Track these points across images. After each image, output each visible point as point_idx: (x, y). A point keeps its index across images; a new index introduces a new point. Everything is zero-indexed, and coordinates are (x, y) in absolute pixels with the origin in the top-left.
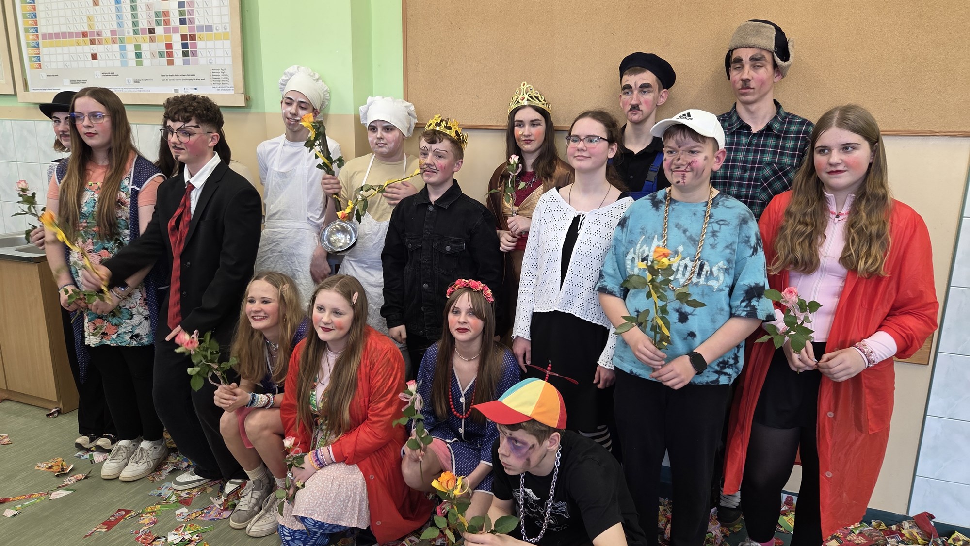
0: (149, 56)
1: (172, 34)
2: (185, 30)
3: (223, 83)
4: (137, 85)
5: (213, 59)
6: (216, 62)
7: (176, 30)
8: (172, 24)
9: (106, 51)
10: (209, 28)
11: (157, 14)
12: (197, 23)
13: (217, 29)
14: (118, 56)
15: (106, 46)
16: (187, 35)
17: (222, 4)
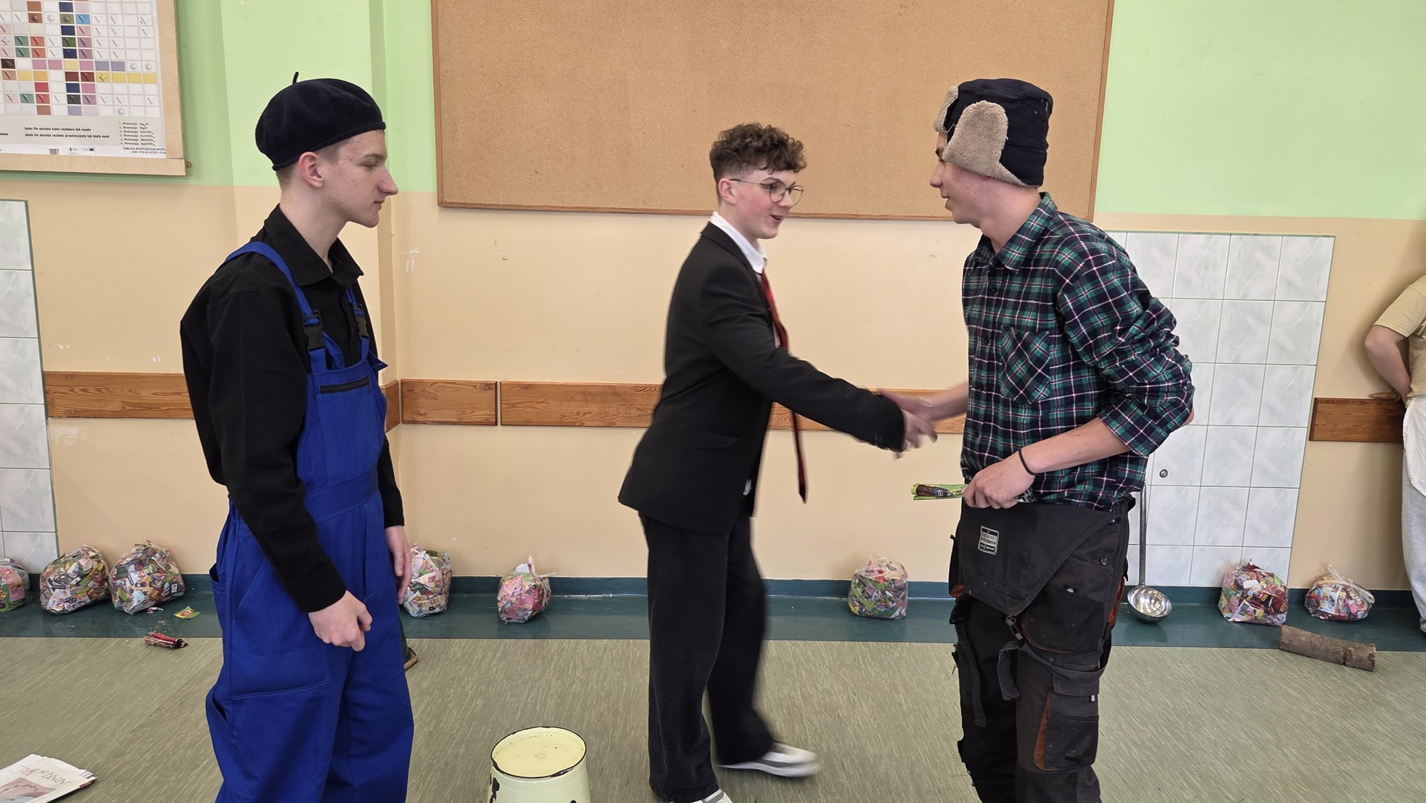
0: (2, 99)
1: (48, 70)
2: (74, 65)
3: (144, 142)
5: (126, 109)
6: (130, 114)
7: (55, 65)
8: (49, 56)
10: (119, 66)
11: (19, 40)
12: (96, 57)
13: (132, 68)
16: (77, 73)
17: (142, 34)
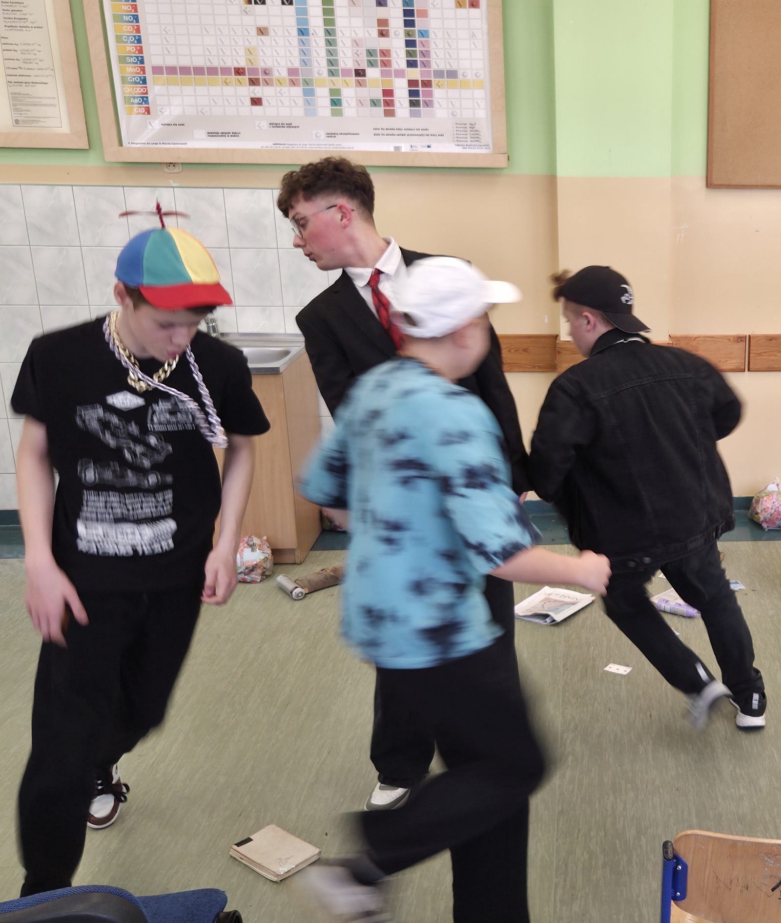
0: (353, 103)
1: (393, 78)
2: (415, 74)
3: (472, 140)
4: (331, 141)
5: (458, 111)
6: (461, 115)
7: (400, 74)
8: (395, 66)
9: (279, 95)
10: (452, 74)
11: (370, 53)
12: (434, 67)
13: (463, 75)
14: (301, 101)
15: (278, 89)
16: (417, 81)
17: (473, 47)
